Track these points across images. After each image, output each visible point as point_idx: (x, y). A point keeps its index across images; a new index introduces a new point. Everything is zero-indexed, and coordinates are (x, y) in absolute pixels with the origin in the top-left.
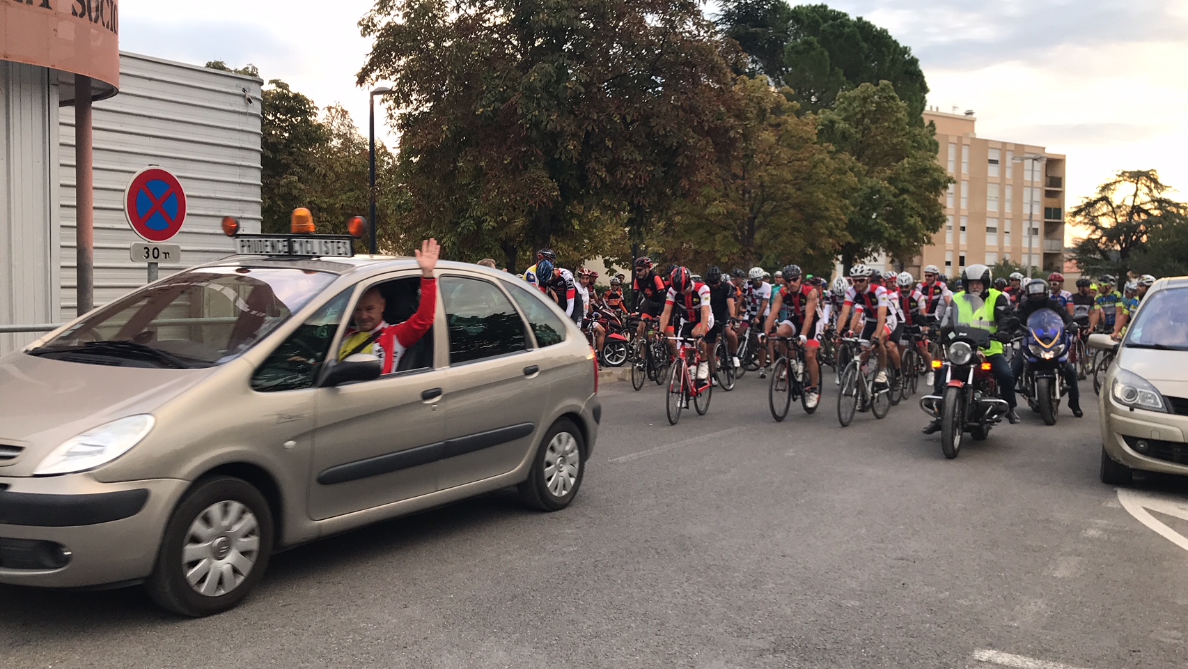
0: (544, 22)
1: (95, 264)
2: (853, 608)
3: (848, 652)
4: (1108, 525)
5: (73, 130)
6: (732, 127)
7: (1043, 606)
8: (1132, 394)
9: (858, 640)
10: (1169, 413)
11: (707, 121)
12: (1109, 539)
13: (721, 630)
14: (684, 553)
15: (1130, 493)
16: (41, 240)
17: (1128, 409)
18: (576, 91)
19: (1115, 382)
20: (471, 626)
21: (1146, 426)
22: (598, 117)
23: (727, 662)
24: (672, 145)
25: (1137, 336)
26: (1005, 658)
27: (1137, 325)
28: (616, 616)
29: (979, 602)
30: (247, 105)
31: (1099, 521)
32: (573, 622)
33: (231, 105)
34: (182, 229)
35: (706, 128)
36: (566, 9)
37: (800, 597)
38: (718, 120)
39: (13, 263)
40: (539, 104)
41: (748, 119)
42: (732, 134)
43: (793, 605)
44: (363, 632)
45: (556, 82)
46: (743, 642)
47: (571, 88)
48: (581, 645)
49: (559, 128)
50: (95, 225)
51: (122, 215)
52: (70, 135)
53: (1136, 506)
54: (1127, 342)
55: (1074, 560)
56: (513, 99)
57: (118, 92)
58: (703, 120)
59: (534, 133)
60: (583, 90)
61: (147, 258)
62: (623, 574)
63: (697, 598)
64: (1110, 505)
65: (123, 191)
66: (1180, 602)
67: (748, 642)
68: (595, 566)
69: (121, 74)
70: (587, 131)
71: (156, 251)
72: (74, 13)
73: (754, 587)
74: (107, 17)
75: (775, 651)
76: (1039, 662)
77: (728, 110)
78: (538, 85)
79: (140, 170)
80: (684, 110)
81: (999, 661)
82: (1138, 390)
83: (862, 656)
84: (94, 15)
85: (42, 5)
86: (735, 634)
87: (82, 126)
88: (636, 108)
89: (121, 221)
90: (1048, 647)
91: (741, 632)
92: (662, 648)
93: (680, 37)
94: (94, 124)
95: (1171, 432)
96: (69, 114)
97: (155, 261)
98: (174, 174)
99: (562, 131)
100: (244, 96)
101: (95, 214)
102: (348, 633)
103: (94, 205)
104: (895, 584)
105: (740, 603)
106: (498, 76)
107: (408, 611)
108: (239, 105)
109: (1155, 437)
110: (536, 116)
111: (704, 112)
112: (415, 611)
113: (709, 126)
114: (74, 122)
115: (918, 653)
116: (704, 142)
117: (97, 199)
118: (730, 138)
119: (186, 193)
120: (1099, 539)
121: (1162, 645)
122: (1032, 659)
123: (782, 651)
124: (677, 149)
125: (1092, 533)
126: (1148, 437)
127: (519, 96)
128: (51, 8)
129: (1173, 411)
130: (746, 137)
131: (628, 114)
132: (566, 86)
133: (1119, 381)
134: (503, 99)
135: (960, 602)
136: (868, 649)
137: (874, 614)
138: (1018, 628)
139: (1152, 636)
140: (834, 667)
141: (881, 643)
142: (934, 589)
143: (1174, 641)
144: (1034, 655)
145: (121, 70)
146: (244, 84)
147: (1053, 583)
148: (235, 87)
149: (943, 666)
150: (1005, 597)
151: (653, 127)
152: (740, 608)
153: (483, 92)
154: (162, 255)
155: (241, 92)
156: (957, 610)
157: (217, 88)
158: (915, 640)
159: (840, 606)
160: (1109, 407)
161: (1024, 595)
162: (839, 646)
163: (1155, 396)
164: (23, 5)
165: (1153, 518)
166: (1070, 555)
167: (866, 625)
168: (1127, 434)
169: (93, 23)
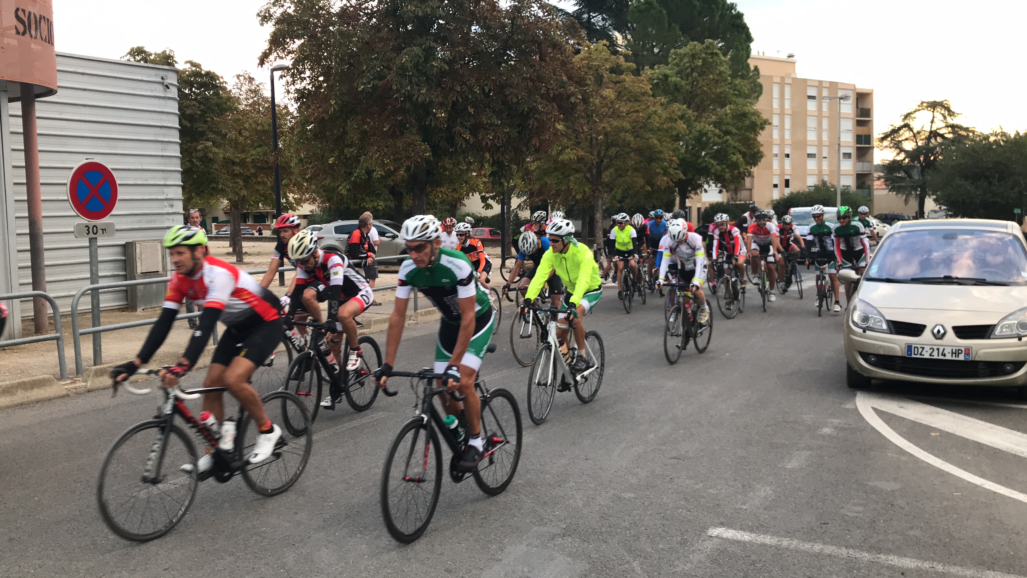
0: (412, 12)
1: (44, 230)
2: (629, 500)
3: (617, 534)
4: (840, 423)
5: (20, 120)
6: (573, 94)
7: (770, 492)
8: (866, 319)
9: (627, 524)
10: (891, 333)
11: (552, 89)
12: (837, 435)
13: (528, 521)
15: (867, 395)
17: (861, 331)
18: (441, 69)
19: (855, 308)
20: (343, 527)
21: (873, 345)
22: (462, 89)
23: (528, 545)
24: (524, 110)
25: (874, 271)
26: (729, 533)
27: (875, 262)
29: (724, 491)
30: (165, 91)
31: (834, 421)
33: (152, 91)
34: (114, 211)
35: (552, 95)
37: (591, 492)
38: (561, 88)
40: (410, 81)
41: (587, 85)
42: (573, 100)
43: (585, 499)
45: (424, 62)
46: (541, 529)
47: (436, 66)
49: (428, 100)
50: (43, 198)
51: (67, 205)
52: (17, 125)
53: (867, 407)
54: (866, 277)
55: (805, 454)
56: (389, 78)
58: (549, 89)
59: (408, 105)
60: (447, 67)
61: (88, 234)
65: (66, 184)
66: (870, 484)
67: (546, 529)
69: (59, 71)
70: (453, 101)
71: (95, 228)
72: (18, 33)
73: (559, 486)
74: (44, 34)
75: (564, 535)
76: (753, 535)
77: (570, 78)
78: (409, 65)
79: (77, 166)
80: (532, 80)
81: (725, 535)
82: (870, 316)
83: (627, 536)
84: (33, 32)
86: (538, 524)
87: (28, 117)
88: (493, 80)
89: (65, 210)
90: (764, 524)
91: (542, 522)
92: (482, 537)
93: (526, 21)
94: (37, 114)
95: (893, 348)
96: (16, 108)
97: (94, 236)
98: (109, 166)
99: (431, 102)
101: (43, 189)
102: (252, 536)
103: (41, 181)
104: (665, 479)
105: (546, 499)
106: (375, 58)
107: (297, 517)
108: (159, 91)
109: (882, 352)
110: (408, 91)
111: (550, 81)
112: (303, 516)
113: (554, 93)
114: (21, 114)
115: (667, 532)
116: (550, 107)
117: (44, 193)
118: (571, 103)
119: (118, 182)
120: (829, 435)
121: (846, 517)
122: (749, 534)
123: (569, 535)
124: (528, 113)
125: (826, 430)
126: (876, 352)
127: (393, 75)
129: (894, 332)
130: (585, 100)
131: (486, 85)
132: (432, 65)
133: (858, 309)
134: (381, 77)
135: (709, 491)
136: (632, 531)
137: (643, 503)
138: (746, 510)
139: (842, 511)
140: (604, 546)
141: (643, 525)
142: (693, 481)
143: (855, 514)
144: (752, 531)
145: (58, 68)
146: (162, 73)
147: (783, 473)
148: (154, 76)
149: (683, 541)
150: (744, 486)
151: (508, 95)
152: (545, 503)
153: (364, 71)
154: (100, 232)
155: (160, 80)
156: (704, 497)
157: (139, 78)
158: (668, 523)
159: (620, 498)
160: (850, 330)
161: (758, 483)
162: (612, 529)
163: (881, 320)
165: (876, 416)
166: (804, 449)
167: (635, 512)
168: (860, 350)
169: (33, 39)
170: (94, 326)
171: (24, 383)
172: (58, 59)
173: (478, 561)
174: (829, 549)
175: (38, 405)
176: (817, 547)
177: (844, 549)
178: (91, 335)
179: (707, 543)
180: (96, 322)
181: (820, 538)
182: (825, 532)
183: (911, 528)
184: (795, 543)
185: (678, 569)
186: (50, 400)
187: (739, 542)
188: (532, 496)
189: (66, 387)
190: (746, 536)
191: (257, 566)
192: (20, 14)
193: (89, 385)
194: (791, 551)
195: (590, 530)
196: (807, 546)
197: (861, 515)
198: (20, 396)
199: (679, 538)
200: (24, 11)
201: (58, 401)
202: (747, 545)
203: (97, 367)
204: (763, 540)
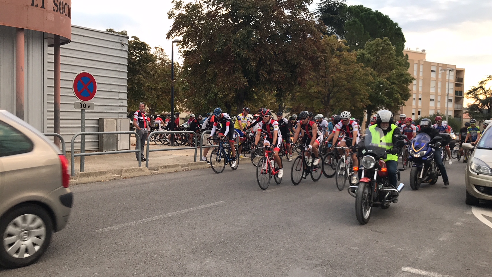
0: (242, 13)
1: (61, 110)
2: (356, 250)
3: (351, 267)
4: (465, 221)
5: (53, 56)
6: (320, 57)
7: (433, 251)
8: (479, 168)
9: (356, 262)
11: (309, 54)
12: (465, 226)
13: (301, 257)
14: (290, 227)
15: (477, 208)
16: (40, 100)
17: (476, 174)
18: (255, 42)
19: (472, 163)
20: (203, 253)
21: (483, 181)
22: (264, 52)
23: (302, 269)
24: (294, 64)
25: (482, 144)
26: (414, 271)
27: (483, 139)
28: (260, 251)
29: (407, 249)
30: (122, 47)
31: (462, 219)
32: (243, 252)
33: (116, 47)
34: (95, 96)
35: (309, 57)
36: (252, 8)
37: (334, 245)
38: (314, 53)
39: (29, 109)
40: (240, 47)
41: (326, 53)
42: (319, 59)
43: (331, 248)
44: (161, 254)
45: (247, 38)
46: (308, 261)
47: (253, 40)
48: (245, 261)
49: (248, 57)
50: (61, 94)
51: (71, 90)
52: (51, 58)
53: (478, 214)
54: (478, 147)
55: (449, 234)
56: (229, 45)
57: (71, 41)
58: (308, 54)
59: (238, 59)
60: (258, 41)
61: (81, 107)
62: (265, 235)
63: (293, 245)
64: (468, 213)
65: (72, 81)
66: (490, 251)
67: (311, 262)
68: (254, 232)
69: (72, 34)
70: (260, 58)
71: (85, 105)
72: (54, 10)
73: (317, 241)
74: (67, 11)
75: (322, 265)
76: (428, 272)
77: (318, 49)
78: (240, 39)
79: (79, 72)
80: (299, 49)
81: (411, 272)
82: (481, 166)
83: (357, 268)
84: (61, 11)
85: (41, 7)
86: (307, 258)
87: (56, 55)
88: (280, 48)
89: (71, 93)
90: (432, 267)
91: (309, 258)
92: (277, 263)
93: (298, 19)
94: (61, 54)
96: (51, 50)
97: (84, 109)
98: (92, 74)
101: (61, 90)
102: (155, 254)
103: (61, 86)
104: (374, 241)
105: (310, 247)
106: (223, 35)
107: (179, 247)
108: (119, 47)
109: (487, 185)
110: (238, 52)
111: (308, 50)
112: (181, 246)
113: (310, 56)
114: (53, 53)
115: (379, 268)
116: (308, 63)
117: (62, 84)
118: (318, 61)
119: (96, 82)
120: (461, 226)
121: (479, 267)
122: (425, 271)
123: (325, 265)
124: (296, 65)
125: (458, 224)
126: (485, 186)
127: (232, 44)
128: (44, 8)
130: (325, 60)
131: (276, 51)
132: (251, 39)
133: (474, 163)
134: (225, 44)
135: (399, 249)
136: (359, 266)
137: (364, 253)
138: (421, 259)
139: (476, 263)
140: (345, 272)
141: (365, 263)
142: (389, 244)
143: (484, 266)
144: (426, 270)
145: (72, 33)
146: (121, 38)
147: (439, 243)
148: (117, 39)
149: (388, 273)
150: (418, 248)
151: (287, 56)
152: (310, 249)
153: (217, 42)
154: (87, 107)
155: (120, 41)
156: (397, 252)
157: (110, 40)
158: (378, 263)
159: (350, 249)
160: (469, 173)
161: (426, 247)
162: (348, 264)
163: (487, 168)
164: (34, 7)
165: (485, 219)
166: (448, 232)
167: (360, 257)
168: (475, 184)
169: (61, 14)
170: (81, 153)
172: (73, 28)
173: (276, 275)
178: (80, 157)
179: (402, 275)
180: (83, 151)
182: (469, 274)
187: (420, 275)
188: (302, 245)
190: (424, 273)
191: (157, 269)
192: (56, 1)
193: (77, 181)
195: (336, 264)
197: (488, 266)
199: (386, 271)
203: (82, 173)
204: (434, 275)
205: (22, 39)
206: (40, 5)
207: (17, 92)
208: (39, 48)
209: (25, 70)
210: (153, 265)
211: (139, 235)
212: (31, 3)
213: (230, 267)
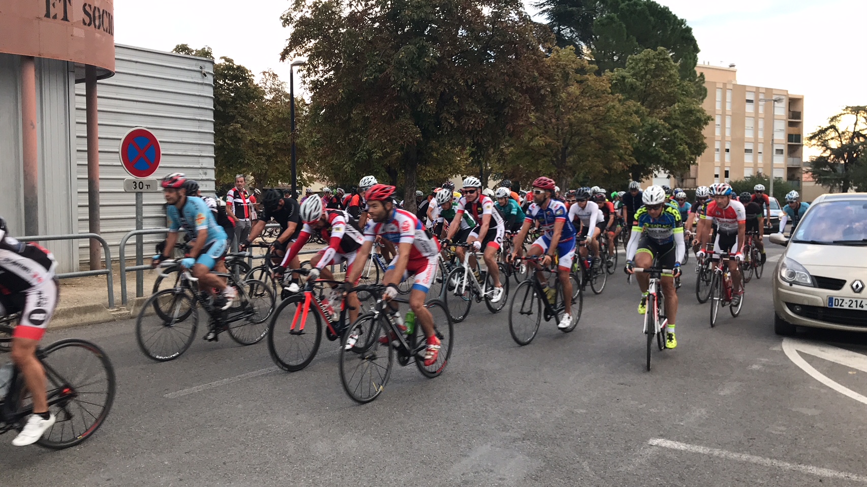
0: (409, 16)
1: (101, 190)
2: (581, 414)
3: (569, 440)
4: (767, 362)
5: (84, 99)
6: (543, 87)
7: (704, 413)
8: (792, 274)
9: (578, 433)
10: (814, 287)
11: (525, 83)
12: (765, 370)
13: (493, 427)
14: (481, 381)
15: (792, 340)
16: (64, 176)
17: (788, 284)
18: (431, 64)
19: (783, 266)
20: (337, 425)
21: (800, 297)
22: (449, 81)
23: (492, 446)
24: (500, 100)
25: (800, 235)
26: (668, 444)
27: (801, 227)
28: (429, 419)
29: (664, 410)
30: (203, 78)
31: (762, 359)
32: (401, 423)
33: (192, 78)
35: (524, 88)
36: (425, 6)
37: (548, 408)
38: (532, 82)
39: (46, 192)
40: (406, 74)
41: (555, 80)
42: (542, 92)
43: (543, 413)
44: (269, 429)
45: (417, 58)
46: (504, 434)
47: (428, 62)
48: (403, 436)
49: (420, 90)
50: (100, 163)
52: (82, 102)
53: (792, 350)
54: (795, 239)
55: (736, 384)
56: (387, 71)
57: (115, 73)
58: (523, 82)
59: (403, 93)
60: (436, 63)
61: (135, 188)
63: (482, 408)
66: (794, 410)
67: (508, 434)
69: (116, 59)
70: (441, 92)
71: (141, 184)
72: (85, 24)
73: (521, 402)
74: (106, 24)
75: (524, 439)
76: (688, 446)
77: (541, 74)
78: (405, 60)
79: (129, 130)
80: (508, 75)
81: (663, 445)
82: (796, 272)
83: (578, 442)
84: (97, 23)
85: (62, 19)
86: (501, 429)
87: (90, 96)
88: (475, 74)
90: (697, 437)
91: (505, 428)
92: (453, 438)
93: (505, 25)
94: (98, 94)
95: (817, 300)
96: (81, 88)
97: (140, 191)
99: (423, 92)
100: (201, 72)
101: (100, 156)
102: (260, 430)
103: (99, 149)
104: (612, 400)
105: (510, 411)
106: (377, 54)
107: (299, 417)
108: (198, 78)
109: (806, 303)
110: (404, 82)
111: (523, 76)
112: (303, 417)
113: (527, 86)
114: (85, 93)
115: (613, 441)
116: (523, 98)
117: (101, 145)
118: (541, 95)
120: (758, 371)
121: (771, 435)
122: (684, 444)
123: (528, 439)
124: (504, 102)
125: (755, 367)
126: (802, 304)
127: (392, 68)
128: (68, 21)
129: (817, 286)
130: (554, 93)
131: (469, 78)
132: (425, 61)
133: (785, 266)
134: (381, 70)
135: (651, 410)
136: (582, 438)
137: (593, 418)
138: (683, 426)
139: (767, 430)
140: (558, 449)
141: (592, 434)
142: (637, 402)
143: (779, 433)
144: (687, 442)
145: (116, 57)
146: (201, 64)
147: (716, 399)
148: (194, 66)
149: (627, 448)
150: (681, 407)
151: (487, 87)
152: (508, 414)
153: (367, 65)
154: (145, 187)
155: (199, 69)
156: (646, 415)
157: (182, 67)
158: (614, 433)
159: (573, 413)
160: (778, 284)
161: (694, 406)
162: (565, 436)
163: (806, 276)
164: (51, 20)
165: (800, 357)
166: (735, 381)
167: (586, 424)
168: (788, 301)
169: (97, 29)
170: (137, 264)
171: (79, 308)
172: (117, 50)
173: (449, 456)
174: (755, 459)
175: (90, 327)
176: (745, 457)
177: (769, 459)
178: (135, 272)
179: (647, 451)
180: (140, 262)
181: (748, 450)
182: (752, 445)
183: (830, 446)
184: (724, 453)
185: (622, 469)
186: (99, 323)
187: (675, 450)
188: (497, 408)
189: (113, 313)
190: (682, 446)
191: (262, 453)
192: (87, 8)
193: (131, 312)
194: (721, 459)
195: (546, 436)
196: (736, 456)
197: (784, 433)
198: (76, 319)
199: (623, 446)
200: (90, 6)
201: (106, 325)
202: (683, 453)
203: (139, 298)
204: (697, 450)
205: (31, 73)
206: (61, 15)
207: (26, 164)
208: (62, 88)
209: (38, 126)
210: (257, 447)
211: (235, 401)
212: (45, 12)
213: (379, 447)
